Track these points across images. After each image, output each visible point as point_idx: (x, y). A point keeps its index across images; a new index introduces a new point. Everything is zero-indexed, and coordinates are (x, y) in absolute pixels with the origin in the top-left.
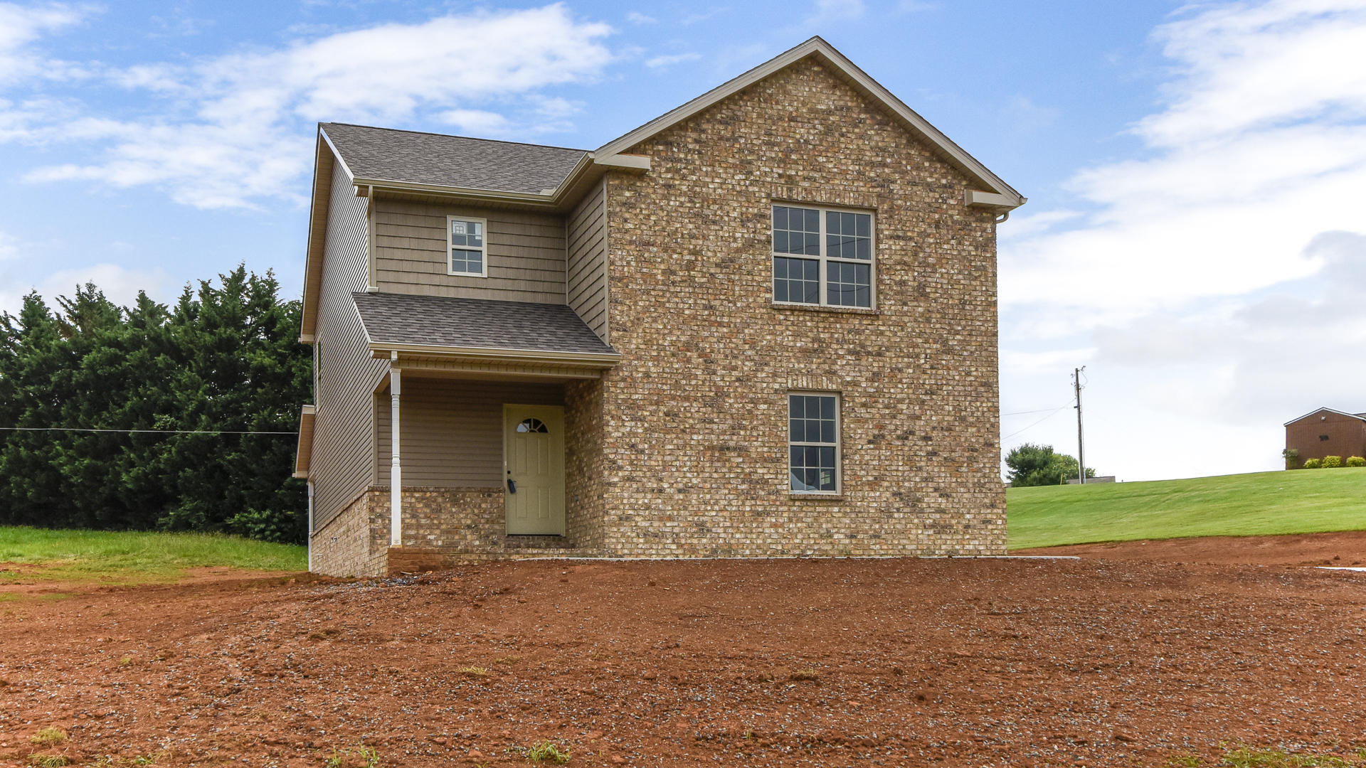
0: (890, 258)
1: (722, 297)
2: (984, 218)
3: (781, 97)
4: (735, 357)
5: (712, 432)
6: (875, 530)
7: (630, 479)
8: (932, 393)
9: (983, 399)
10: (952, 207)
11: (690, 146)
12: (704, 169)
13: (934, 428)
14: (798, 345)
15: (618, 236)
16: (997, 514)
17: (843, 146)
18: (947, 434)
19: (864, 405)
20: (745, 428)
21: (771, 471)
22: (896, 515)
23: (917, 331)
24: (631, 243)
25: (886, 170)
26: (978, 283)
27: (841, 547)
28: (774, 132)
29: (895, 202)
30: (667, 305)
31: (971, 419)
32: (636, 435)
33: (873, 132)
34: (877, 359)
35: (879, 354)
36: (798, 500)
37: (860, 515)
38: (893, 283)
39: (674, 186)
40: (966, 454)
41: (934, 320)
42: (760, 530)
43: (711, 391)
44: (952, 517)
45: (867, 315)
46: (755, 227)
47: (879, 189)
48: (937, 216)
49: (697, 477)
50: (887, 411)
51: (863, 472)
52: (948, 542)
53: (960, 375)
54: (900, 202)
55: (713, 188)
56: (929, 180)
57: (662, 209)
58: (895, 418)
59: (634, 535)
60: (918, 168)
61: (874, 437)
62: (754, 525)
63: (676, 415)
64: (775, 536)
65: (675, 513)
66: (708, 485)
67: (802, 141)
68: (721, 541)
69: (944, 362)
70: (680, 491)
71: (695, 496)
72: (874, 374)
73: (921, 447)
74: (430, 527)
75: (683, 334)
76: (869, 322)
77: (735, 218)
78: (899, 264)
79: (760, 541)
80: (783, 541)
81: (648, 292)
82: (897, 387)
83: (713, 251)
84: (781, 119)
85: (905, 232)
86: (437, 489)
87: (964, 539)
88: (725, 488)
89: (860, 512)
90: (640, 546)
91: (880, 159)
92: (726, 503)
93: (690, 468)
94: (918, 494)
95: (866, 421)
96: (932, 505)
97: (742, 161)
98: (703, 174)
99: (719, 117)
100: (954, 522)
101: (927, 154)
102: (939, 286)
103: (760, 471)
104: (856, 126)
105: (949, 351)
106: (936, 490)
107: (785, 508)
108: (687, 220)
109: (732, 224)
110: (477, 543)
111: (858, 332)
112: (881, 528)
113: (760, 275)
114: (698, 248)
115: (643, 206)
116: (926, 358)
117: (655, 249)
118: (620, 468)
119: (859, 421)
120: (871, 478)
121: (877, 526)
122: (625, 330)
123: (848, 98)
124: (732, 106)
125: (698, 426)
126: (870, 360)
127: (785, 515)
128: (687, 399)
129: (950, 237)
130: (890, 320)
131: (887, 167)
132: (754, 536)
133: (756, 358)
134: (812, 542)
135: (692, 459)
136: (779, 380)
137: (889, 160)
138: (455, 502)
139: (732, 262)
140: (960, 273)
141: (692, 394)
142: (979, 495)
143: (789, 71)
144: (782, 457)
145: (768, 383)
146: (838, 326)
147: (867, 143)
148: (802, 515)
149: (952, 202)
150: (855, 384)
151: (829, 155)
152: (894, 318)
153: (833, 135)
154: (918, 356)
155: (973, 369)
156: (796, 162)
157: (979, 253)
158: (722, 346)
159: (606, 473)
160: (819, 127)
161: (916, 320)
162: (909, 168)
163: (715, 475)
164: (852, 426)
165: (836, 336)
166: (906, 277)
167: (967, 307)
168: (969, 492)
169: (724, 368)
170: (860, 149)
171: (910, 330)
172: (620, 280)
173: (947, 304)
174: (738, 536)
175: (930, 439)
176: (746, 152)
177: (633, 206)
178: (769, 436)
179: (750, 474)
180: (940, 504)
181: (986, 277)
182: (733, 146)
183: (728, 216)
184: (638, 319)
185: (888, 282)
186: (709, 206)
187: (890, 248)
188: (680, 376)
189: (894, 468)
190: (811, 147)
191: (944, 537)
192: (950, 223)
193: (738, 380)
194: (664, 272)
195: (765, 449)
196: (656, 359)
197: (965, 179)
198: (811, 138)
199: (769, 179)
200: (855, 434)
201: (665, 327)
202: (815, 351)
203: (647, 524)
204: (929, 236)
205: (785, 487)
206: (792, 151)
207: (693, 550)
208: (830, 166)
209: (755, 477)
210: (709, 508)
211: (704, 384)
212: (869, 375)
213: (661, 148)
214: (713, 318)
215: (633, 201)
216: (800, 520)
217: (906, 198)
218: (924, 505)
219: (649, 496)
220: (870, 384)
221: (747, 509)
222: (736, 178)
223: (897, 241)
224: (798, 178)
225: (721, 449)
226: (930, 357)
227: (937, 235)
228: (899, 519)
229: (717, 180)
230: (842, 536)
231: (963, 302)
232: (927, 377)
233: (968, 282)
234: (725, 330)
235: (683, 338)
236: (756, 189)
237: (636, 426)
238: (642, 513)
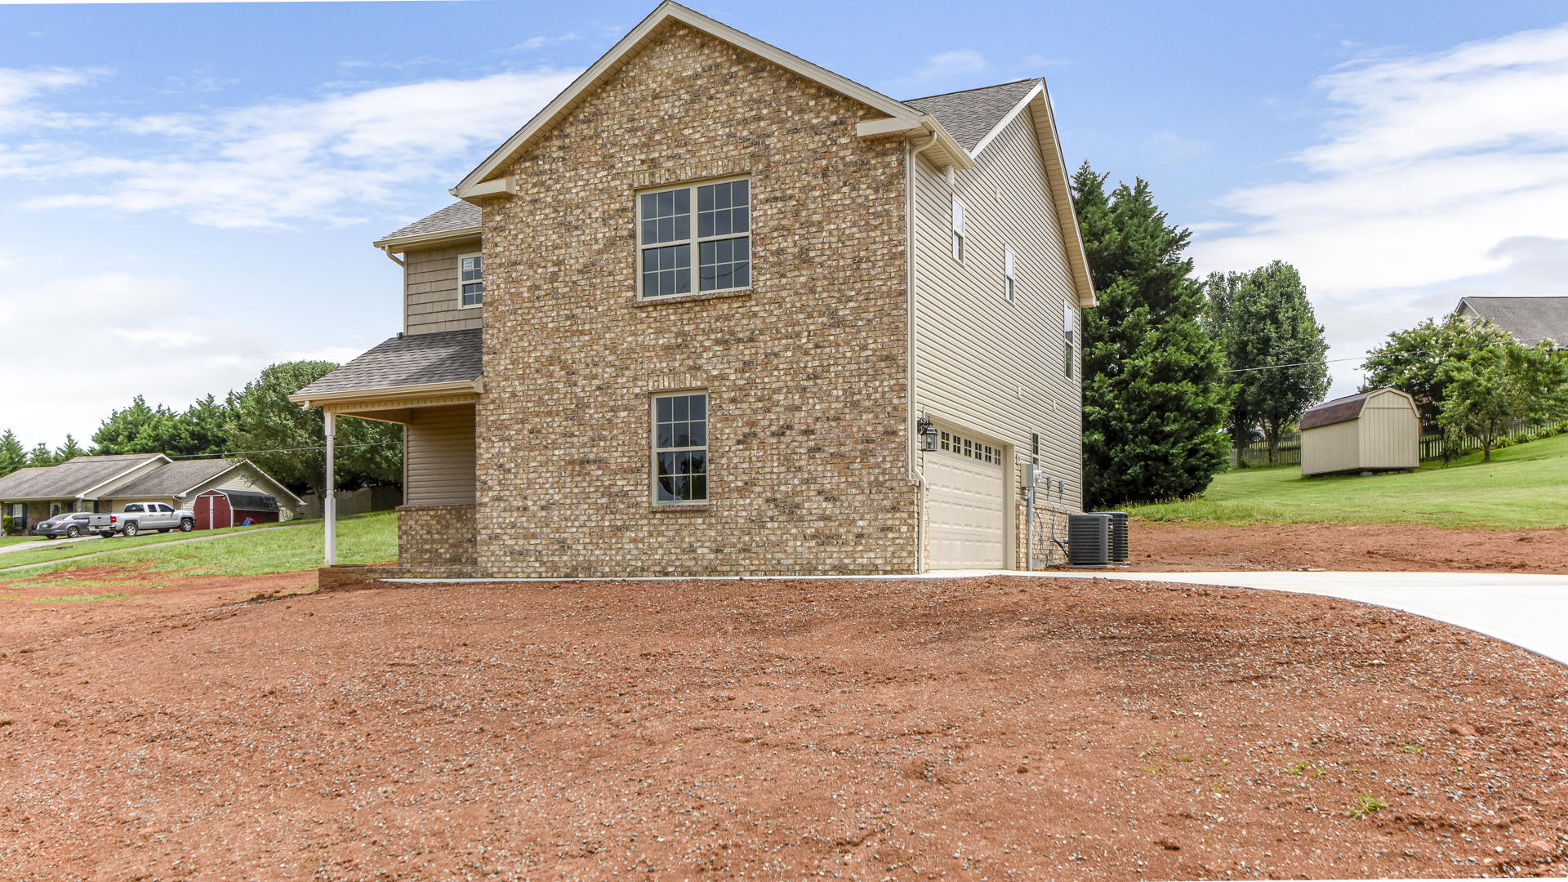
0: (765, 226)
1: (584, 304)
2: (887, 150)
3: (645, 76)
4: (596, 365)
5: (573, 445)
6: (744, 543)
7: (499, 499)
8: (816, 377)
9: (883, 377)
10: (844, 147)
11: (555, 155)
12: (568, 175)
13: (817, 419)
14: (661, 342)
15: (490, 261)
16: (900, 519)
17: (711, 110)
18: (834, 424)
19: (733, 400)
20: (604, 439)
21: (631, 483)
22: (769, 525)
23: (798, 305)
24: (500, 265)
25: (762, 124)
26: (878, 233)
27: (705, 563)
28: (636, 117)
29: (772, 159)
30: (532, 321)
31: (867, 404)
32: (502, 454)
33: (746, 84)
34: (749, 345)
35: (751, 340)
36: (658, 512)
37: (727, 526)
38: (768, 255)
39: (540, 199)
40: (860, 447)
41: (819, 289)
42: (620, 546)
43: (572, 403)
44: (840, 525)
45: (738, 296)
46: (617, 224)
47: (752, 148)
48: (824, 162)
49: (558, 493)
50: (760, 405)
51: (731, 477)
52: (835, 555)
53: (853, 350)
54: (777, 157)
55: (576, 193)
56: (815, 121)
57: (528, 226)
58: (769, 412)
59: (502, 553)
60: (801, 111)
61: (744, 437)
62: (614, 541)
63: (539, 432)
64: (635, 552)
65: (538, 530)
66: (568, 501)
67: (666, 117)
68: (581, 558)
69: (832, 338)
70: (543, 508)
71: (556, 513)
72: (744, 363)
73: (801, 443)
74: (441, 542)
75: (546, 348)
76: (740, 304)
77: (597, 219)
78: (776, 230)
79: (619, 558)
80: (644, 557)
81: (515, 312)
83: (576, 257)
84: (644, 100)
85: (784, 190)
86: (445, 507)
87: (856, 552)
88: (585, 503)
89: (726, 523)
90: (507, 564)
91: (754, 113)
92: (585, 518)
93: (552, 484)
94: (796, 499)
95: (735, 418)
96: (814, 511)
97: (604, 157)
98: (567, 180)
99: (582, 117)
100: (842, 530)
101: (813, 91)
102: (826, 246)
103: (620, 483)
104: (726, 83)
105: (839, 323)
106: (819, 493)
107: (645, 522)
108: (551, 232)
109: (594, 225)
111: (727, 318)
112: (752, 540)
113: (622, 273)
114: (561, 258)
115: (512, 227)
116: (809, 335)
117: (522, 267)
118: (490, 489)
119: (727, 419)
120: (740, 484)
121: (747, 538)
122: (495, 353)
123: (717, 54)
124: (594, 102)
125: (560, 441)
126: (741, 347)
127: (646, 528)
128: (549, 414)
129: (841, 184)
130: (764, 298)
131: (763, 120)
132: (614, 552)
133: (617, 363)
134: (674, 557)
135: (554, 474)
136: (640, 383)
137: (765, 112)
139: (594, 265)
140: (854, 224)
141: (554, 408)
142: (876, 497)
143: (651, 45)
144: (642, 466)
145: (628, 388)
146: (705, 314)
147: (739, 98)
148: (663, 528)
149: (843, 140)
150: (723, 377)
151: (695, 124)
152: (769, 295)
153: (700, 101)
154: (798, 335)
155: (871, 341)
156: (660, 143)
157: (880, 196)
158: (583, 355)
159: (478, 494)
160: (686, 97)
161: (796, 293)
162: (790, 113)
163: (576, 490)
164: (719, 425)
165: (702, 326)
166: (785, 244)
167: (864, 265)
168: (863, 493)
169: (585, 378)
172: (491, 304)
173: (837, 266)
174: (597, 552)
175: (813, 432)
176: (609, 146)
177: (503, 229)
178: (629, 445)
179: (609, 486)
180: (825, 510)
181: (889, 222)
182: (596, 143)
183: (590, 218)
184: (506, 340)
185: (763, 254)
186: (572, 212)
187: (765, 214)
188: (543, 392)
189: (767, 470)
190: (676, 121)
191: (829, 549)
192: (841, 167)
193: (599, 388)
194: (530, 289)
195: (625, 459)
196: (522, 378)
197: (862, 108)
198: (676, 111)
199: (631, 169)
200: (722, 434)
201: (530, 344)
202: (678, 346)
203: (512, 542)
204: (814, 189)
205: (645, 499)
206: (656, 132)
207: (555, 568)
208: (697, 136)
209: (614, 490)
211: (565, 397)
212: (739, 365)
213: (528, 164)
214: (575, 328)
215: (502, 224)
216: (661, 534)
217: (785, 150)
218: (804, 512)
219: (515, 514)
220: (739, 375)
221: (607, 523)
222: (599, 175)
223: (774, 204)
224: (661, 160)
225: (582, 462)
226: (815, 335)
227: (825, 186)
228: (773, 529)
229: (580, 183)
230: (706, 551)
231: (858, 261)
232: (809, 358)
233: (864, 235)
234: (587, 338)
235: (546, 353)
236: (618, 182)
237: (504, 446)
238: (508, 531)
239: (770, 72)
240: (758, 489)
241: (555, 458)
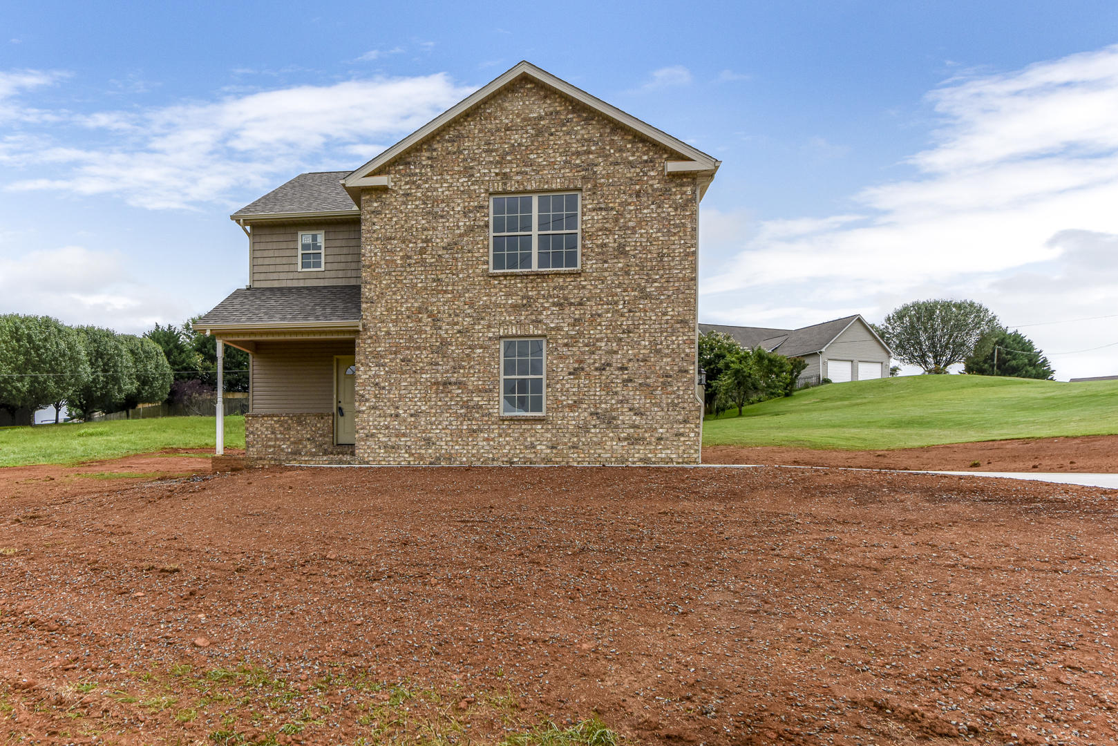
0: (592, 227)
1: (447, 271)
2: (684, 183)
3: (499, 114)
4: (457, 315)
5: (438, 371)
6: (573, 442)
7: (374, 408)
8: (629, 332)
9: (678, 334)
10: (653, 178)
11: (424, 163)
12: (435, 178)
13: (630, 360)
14: (510, 302)
15: (368, 235)
16: (689, 428)
17: (552, 143)
18: (642, 364)
19: (566, 345)
20: (464, 368)
21: (485, 399)
22: (593, 431)
23: (617, 282)
24: (377, 239)
25: (591, 156)
26: (677, 238)
27: (543, 456)
28: (492, 142)
29: (598, 181)
30: (404, 281)
31: (667, 351)
32: (379, 376)
33: (579, 128)
34: (579, 307)
35: (580, 304)
36: (507, 420)
37: (560, 431)
38: (594, 246)
39: (411, 194)
40: (661, 380)
41: (632, 273)
42: (475, 443)
43: (437, 342)
44: (646, 431)
45: (570, 274)
46: (475, 216)
47: (584, 173)
48: (638, 187)
49: (425, 405)
50: (587, 349)
51: (564, 397)
52: (641, 452)
53: (656, 315)
54: (602, 180)
55: (442, 191)
56: (631, 158)
57: (401, 212)
58: (594, 354)
59: (377, 447)
60: (621, 150)
61: (574, 370)
62: (470, 439)
63: (410, 361)
64: (487, 448)
65: (408, 431)
66: (434, 411)
67: (516, 144)
69: (641, 306)
70: (412, 415)
71: (423, 419)
72: (575, 320)
73: (617, 375)
75: (416, 301)
76: (572, 279)
77: (459, 211)
78: (601, 230)
79: (474, 451)
80: (494, 451)
81: (389, 274)
82: (596, 329)
83: (441, 238)
84: (498, 130)
85: (607, 203)
86: (287, 415)
87: (657, 450)
88: (447, 413)
89: (560, 428)
90: (381, 455)
91: (585, 148)
92: (447, 423)
93: (420, 398)
94: (613, 413)
95: (568, 357)
96: (626, 422)
97: (465, 168)
98: (434, 182)
99: (447, 137)
100: (647, 435)
101: (630, 138)
102: (638, 244)
103: (475, 399)
104: (564, 125)
105: (648, 296)
106: (630, 410)
107: (496, 427)
108: (420, 218)
109: (457, 216)
110: (314, 450)
111: (562, 288)
112: (579, 440)
113: (479, 252)
114: (429, 237)
115: (387, 212)
116: (624, 303)
117: (396, 242)
118: (367, 400)
119: (561, 358)
120: (570, 402)
121: (575, 439)
122: (372, 302)
123: (557, 104)
124: (457, 128)
125: (427, 368)
126: (572, 309)
127: (496, 431)
128: (418, 348)
129: (650, 203)
130: (591, 276)
131: (592, 153)
132: (470, 448)
133: (474, 315)
134: (518, 452)
135: (422, 392)
136: (493, 330)
137: (593, 148)
138: (300, 423)
139: (456, 244)
140: (659, 231)
141: (422, 345)
142: (672, 413)
143: (505, 92)
144: (494, 388)
145: (483, 333)
146: (545, 285)
147: (573, 137)
148: (510, 431)
149: (652, 173)
150: (558, 329)
151: (539, 152)
152: (595, 274)
153: (543, 136)
154: (616, 303)
155: (670, 310)
156: (510, 162)
157: (678, 213)
158: (446, 308)
159: (357, 404)
160: (531, 131)
161: (615, 274)
162: (612, 151)
163: (440, 403)
164: (555, 362)
165: (543, 292)
166: (607, 240)
167: (666, 259)
168: (662, 410)
169: (448, 324)
170: (567, 143)
171: (609, 282)
172: (369, 267)
173: (646, 258)
174: (457, 447)
175: (626, 369)
176: (469, 160)
177: (379, 213)
178: (484, 373)
179: (467, 401)
180: (634, 421)
181: (685, 231)
182: (458, 157)
183: (453, 210)
184: (382, 294)
185: (591, 246)
186: (438, 205)
187: (593, 219)
188: (413, 333)
189: (591, 393)
190: (524, 148)
191: (637, 447)
192: (650, 191)
193: (459, 332)
194: (402, 258)
195: (480, 383)
196: (395, 321)
197: (666, 153)
198: (524, 141)
199: (487, 178)
200: (557, 368)
201: (402, 298)
202: (524, 306)
203: (386, 439)
204: (629, 204)
205: (496, 411)
206: (507, 154)
207: (421, 458)
208: (540, 160)
209: (471, 404)
210: (434, 427)
211: (431, 337)
212: (571, 321)
213: (401, 167)
214: (440, 288)
215: (379, 209)
216: (508, 435)
217: (608, 176)
218: (619, 422)
219: (388, 419)
220: (571, 328)
221: (465, 427)
222: (461, 181)
223: (599, 213)
224: (512, 174)
225: (445, 384)
226: (629, 303)
227: (638, 203)
228: (596, 433)
229: (445, 185)
230: (544, 447)
231: (661, 256)
232: (624, 319)
233: (667, 238)
234: (450, 296)
235: (416, 305)
236: (477, 187)
237: (379, 370)
238: (383, 431)
239: (598, 121)
240: (585, 406)
241: (422, 380)
